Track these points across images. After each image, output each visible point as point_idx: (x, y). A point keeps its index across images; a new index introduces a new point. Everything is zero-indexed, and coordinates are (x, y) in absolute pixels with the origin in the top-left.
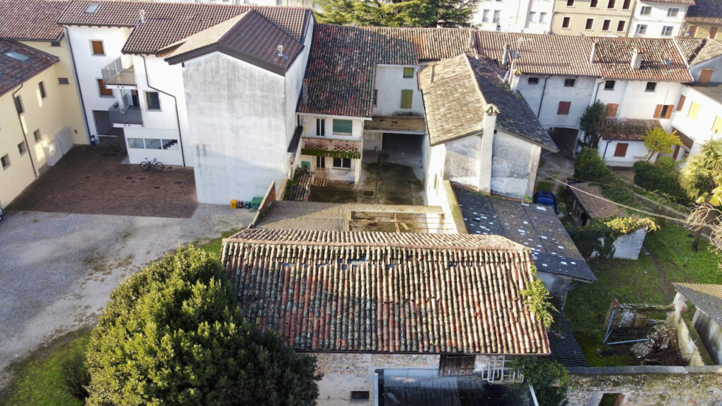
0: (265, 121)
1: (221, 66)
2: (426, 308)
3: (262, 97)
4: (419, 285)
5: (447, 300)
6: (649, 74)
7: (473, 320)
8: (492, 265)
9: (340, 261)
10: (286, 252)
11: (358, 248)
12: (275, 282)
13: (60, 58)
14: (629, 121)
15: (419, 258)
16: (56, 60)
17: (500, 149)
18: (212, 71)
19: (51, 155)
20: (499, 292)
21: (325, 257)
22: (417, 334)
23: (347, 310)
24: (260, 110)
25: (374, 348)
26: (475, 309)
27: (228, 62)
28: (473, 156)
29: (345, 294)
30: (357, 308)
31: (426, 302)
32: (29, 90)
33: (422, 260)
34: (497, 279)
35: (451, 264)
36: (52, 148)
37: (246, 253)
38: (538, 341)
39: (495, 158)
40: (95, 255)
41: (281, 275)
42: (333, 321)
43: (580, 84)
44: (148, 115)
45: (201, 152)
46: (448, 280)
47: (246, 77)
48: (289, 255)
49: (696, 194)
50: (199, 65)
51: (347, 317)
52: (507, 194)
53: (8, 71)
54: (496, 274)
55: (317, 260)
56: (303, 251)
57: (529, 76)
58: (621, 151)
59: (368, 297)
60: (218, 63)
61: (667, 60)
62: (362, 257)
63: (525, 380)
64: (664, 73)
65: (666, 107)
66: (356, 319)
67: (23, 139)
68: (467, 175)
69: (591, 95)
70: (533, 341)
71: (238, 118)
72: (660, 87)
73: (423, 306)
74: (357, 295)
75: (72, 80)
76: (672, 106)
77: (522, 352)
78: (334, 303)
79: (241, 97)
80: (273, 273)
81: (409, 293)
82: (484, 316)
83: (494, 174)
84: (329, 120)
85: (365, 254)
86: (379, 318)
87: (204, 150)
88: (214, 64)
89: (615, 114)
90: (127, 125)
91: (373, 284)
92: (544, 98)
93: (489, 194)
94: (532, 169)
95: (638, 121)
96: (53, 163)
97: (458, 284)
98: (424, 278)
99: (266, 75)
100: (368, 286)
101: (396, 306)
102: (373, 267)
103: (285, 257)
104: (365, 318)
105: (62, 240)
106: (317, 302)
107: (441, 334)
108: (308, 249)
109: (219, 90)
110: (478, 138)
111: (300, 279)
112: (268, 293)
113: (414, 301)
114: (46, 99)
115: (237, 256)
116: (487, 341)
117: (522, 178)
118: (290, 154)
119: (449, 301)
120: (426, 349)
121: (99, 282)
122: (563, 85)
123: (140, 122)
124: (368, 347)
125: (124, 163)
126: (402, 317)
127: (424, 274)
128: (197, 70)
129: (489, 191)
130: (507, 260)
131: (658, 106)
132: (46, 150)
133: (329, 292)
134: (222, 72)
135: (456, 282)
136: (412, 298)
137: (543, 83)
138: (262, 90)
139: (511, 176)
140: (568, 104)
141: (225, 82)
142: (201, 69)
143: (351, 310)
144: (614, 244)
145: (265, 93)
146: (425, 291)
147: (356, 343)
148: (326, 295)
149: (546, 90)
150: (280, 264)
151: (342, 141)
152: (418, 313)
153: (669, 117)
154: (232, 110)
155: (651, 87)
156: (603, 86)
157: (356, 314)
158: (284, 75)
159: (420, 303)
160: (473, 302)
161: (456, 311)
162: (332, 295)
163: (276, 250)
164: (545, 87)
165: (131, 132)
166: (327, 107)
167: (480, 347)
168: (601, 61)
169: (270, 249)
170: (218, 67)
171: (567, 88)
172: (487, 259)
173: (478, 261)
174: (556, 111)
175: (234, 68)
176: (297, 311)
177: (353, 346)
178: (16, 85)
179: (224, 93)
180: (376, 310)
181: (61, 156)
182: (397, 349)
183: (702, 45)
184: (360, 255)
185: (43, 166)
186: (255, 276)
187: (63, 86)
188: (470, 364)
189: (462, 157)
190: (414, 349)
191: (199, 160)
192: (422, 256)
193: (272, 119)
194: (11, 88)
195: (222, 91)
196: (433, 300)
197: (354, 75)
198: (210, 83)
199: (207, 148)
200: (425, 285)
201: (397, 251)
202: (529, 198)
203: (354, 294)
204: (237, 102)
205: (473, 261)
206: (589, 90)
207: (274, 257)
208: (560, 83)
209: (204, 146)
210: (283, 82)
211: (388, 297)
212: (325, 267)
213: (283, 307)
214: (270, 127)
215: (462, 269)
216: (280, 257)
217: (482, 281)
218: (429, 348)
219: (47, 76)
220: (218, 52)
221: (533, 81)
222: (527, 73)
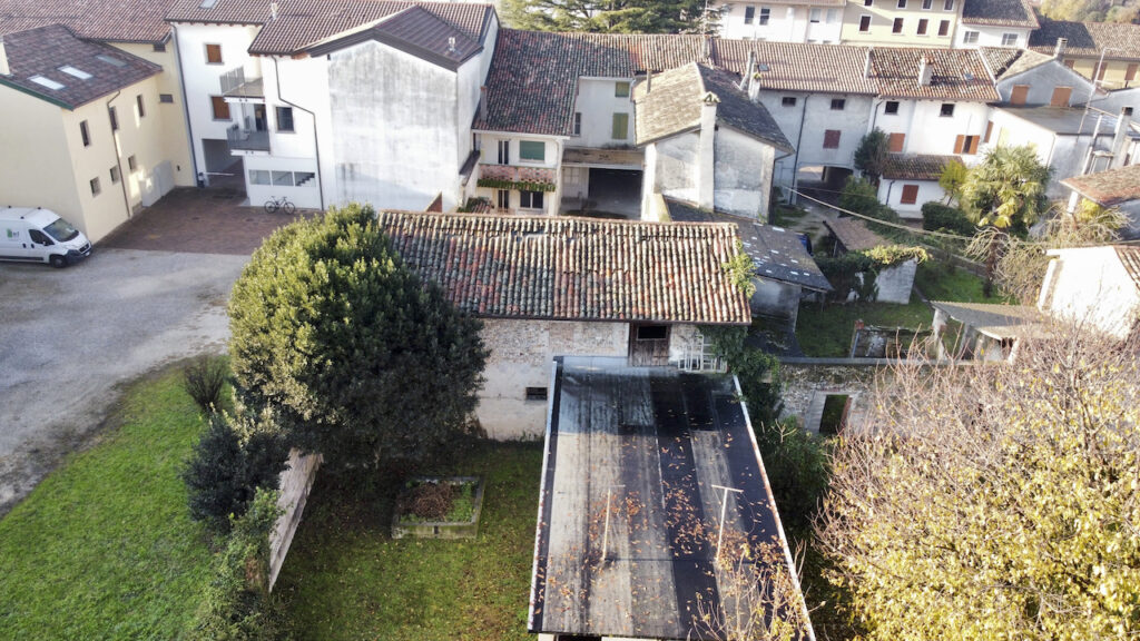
0: (430, 132)
1: (376, 58)
2: (611, 279)
3: (428, 100)
4: (605, 257)
5: (636, 271)
6: (942, 90)
7: (665, 290)
8: (691, 240)
9: (514, 233)
10: (452, 224)
11: (535, 222)
12: (438, 250)
13: (164, 68)
14: (921, 157)
15: (607, 231)
16: (159, 69)
17: (723, 151)
18: (365, 65)
19: (149, 191)
20: (697, 265)
21: (498, 228)
22: (599, 302)
23: (521, 279)
24: (425, 117)
25: (549, 314)
26: (667, 280)
27: (386, 54)
28: (690, 161)
29: (519, 264)
30: (532, 277)
31: (611, 274)
32: (125, 100)
33: (610, 234)
34: (696, 253)
35: (642, 239)
36: (149, 183)
37: (406, 223)
38: (737, 311)
39: (718, 163)
40: (211, 292)
41: (445, 245)
42: (504, 288)
43: (853, 106)
44: (278, 139)
45: (348, 175)
46: (638, 252)
47: (408, 74)
48: (455, 226)
49: (978, 215)
50: (349, 57)
51: (521, 285)
52: (736, 212)
53: (101, 75)
54: (695, 248)
55: (488, 232)
56: (471, 222)
57: (782, 95)
58: (909, 195)
59: (545, 267)
60: (373, 54)
61: (968, 75)
62: (540, 230)
63: (729, 371)
64: (962, 90)
65: (969, 138)
66: (531, 288)
67: (116, 163)
68: (683, 187)
69: (867, 121)
70: (731, 311)
71: (396, 128)
72: (961, 110)
73: (607, 277)
74: (532, 265)
75: (177, 98)
76: (978, 137)
77: (719, 320)
78: (506, 272)
79: (400, 100)
80: (437, 242)
81: (593, 264)
82: (677, 287)
83: (717, 185)
84: (515, 139)
85: (543, 227)
86: (556, 286)
87: (352, 171)
88: (367, 56)
89: (900, 148)
90: (249, 152)
91: (552, 255)
92: (805, 125)
93: (711, 211)
94: (765, 177)
95: (932, 157)
96: (149, 203)
97: (650, 257)
98: (611, 250)
99: (433, 72)
100: (545, 257)
101: (577, 277)
102: (552, 239)
103: (451, 228)
104: (541, 287)
105: (169, 277)
106: (486, 271)
107: (627, 302)
108: (478, 221)
109: (373, 90)
110: (695, 137)
111: (467, 249)
112: (430, 261)
113: (598, 272)
114: (144, 119)
115: (395, 226)
116: (679, 309)
117: (753, 190)
118: (462, 177)
119: (639, 273)
120: (608, 316)
121: (217, 316)
122: (829, 107)
123: (267, 148)
124: (543, 312)
125: (242, 205)
126: (583, 286)
127: (610, 247)
128: (346, 64)
129: (711, 207)
130: (709, 235)
131: (959, 137)
132: (142, 184)
133: (501, 261)
134: (378, 67)
135: (647, 255)
136: (595, 268)
137: (802, 106)
138: (428, 90)
139: (739, 186)
140: (839, 133)
141: (381, 80)
142: (351, 62)
143: (525, 279)
144: (877, 281)
145: (431, 95)
146: (611, 263)
147: (529, 308)
148: (497, 265)
149: (806, 115)
150: (444, 235)
151: (531, 168)
152: (602, 284)
153: (974, 153)
154: (389, 117)
155: (947, 110)
156: (882, 108)
157: (530, 283)
158: (456, 71)
159: (604, 275)
160: (667, 275)
161: (645, 282)
162: (503, 265)
163: (440, 221)
164: (804, 111)
165: (253, 161)
166: (514, 124)
167: (670, 314)
168: (879, 76)
169: (434, 220)
170: (372, 59)
171: (834, 111)
172: (685, 234)
173: (675, 236)
174: (822, 143)
175: (393, 61)
176: (463, 279)
177: (526, 312)
178: (112, 90)
179: (380, 94)
180: (553, 279)
181: (158, 197)
182: (576, 314)
183: (1017, 58)
184: (538, 227)
185: (138, 205)
186: (416, 245)
187: (166, 105)
188: (663, 349)
189: (677, 161)
190: (595, 315)
191: (345, 185)
192: (610, 230)
193: (440, 129)
194: (107, 93)
195: (377, 92)
196: (620, 273)
197: (549, 89)
198: (363, 82)
199: (356, 169)
200: (611, 258)
201: (581, 225)
202: (763, 217)
203: (529, 264)
204: (395, 107)
205: (670, 236)
206: (865, 115)
207: (438, 228)
208: (825, 103)
209: (352, 166)
210: (454, 80)
211: (568, 268)
212: (497, 239)
213: (447, 274)
214: (437, 140)
215: (655, 243)
216: (445, 228)
217: (678, 255)
218: (612, 315)
219: (146, 88)
220: (373, 42)
221: (789, 101)
222: (779, 91)
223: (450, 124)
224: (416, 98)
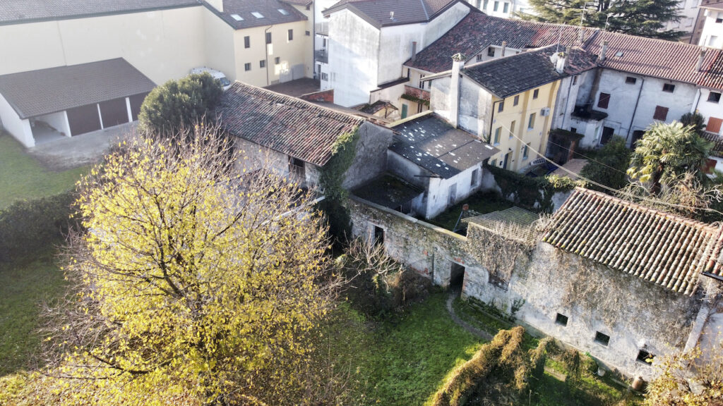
0: (367, 61)
1: (347, 19)
3: (367, 43)
5: (301, 130)
11: (285, 98)
12: (239, 102)
13: (308, 18)
16: (306, 19)
17: (464, 91)
18: (343, 22)
20: (328, 134)
21: (268, 98)
23: (255, 121)
24: (365, 53)
26: (309, 137)
27: (352, 17)
28: (448, 94)
30: (260, 121)
32: (279, 31)
36: (287, 71)
37: (239, 88)
39: (462, 98)
41: (244, 100)
42: (246, 123)
43: (680, 91)
46: (310, 122)
47: (359, 28)
48: (255, 93)
50: (337, 17)
51: (253, 123)
54: (335, 126)
56: (262, 93)
57: (626, 76)
60: (347, 16)
66: (255, 125)
67: (265, 59)
68: (444, 109)
69: (692, 104)
71: (353, 57)
75: (311, 33)
78: (253, 117)
79: (356, 42)
80: (242, 98)
81: (287, 122)
83: (459, 111)
85: (285, 101)
86: (264, 128)
87: (334, 77)
88: (344, 17)
89: (718, 130)
90: (323, 63)
92: (641, 100)
93: (456, 127)
94: (486, 112)
96: (283, 81)
98: (301, 118)
99: (370, 29)
100: (273, 114)
101: (276, 126)
104: (259, 126)
106: (247, 115)
109: (345, 35)
112: (233, 105)
114: (292, 41)
115: (235, 89)
116: (298, 151)
122: (661, 89)
124: (248, 137)
126: (274, 130)
128: (336, 21)
132: (283, 71)
133: (256, 112)
134: (348, 23)
135: (313, 124)
137: (640, 85)
138: (367, 38)
139: (472, 115)
140: (667, 110)
141: (349, 30)
142: (338, 20)
145: (369, 41)
147: (246, 134)
149: (642, 92)
150: (248, 96)
156: (706, 97)
158: (380, 29)
162: (255, 114)
163: (252, 90)
164: (641, 88)
166: (426, 65)
168: (709, 71)
171: (665, 93)
173: (334, 118)
174: (653, 115)
175: (354, 21)
179: (348, 37)
180: (266, 124)
185: (276, 81)
186: (235, 98)
187: (307, 36)
189: (442, 93)
192: (310, 109)
193: (371, 60)
198: (342, 30)
201: (301, 103)
203: (265, 115)
206: (690, 99)
207: (249, 93)
208: (658, 86)
209: (335, 74)
214: (369, 66)
219: (297, 27)
220: (346, 10)
221: (631, 80)
222: (624, 72)
223: (376, 57)
224: (362, 42)
